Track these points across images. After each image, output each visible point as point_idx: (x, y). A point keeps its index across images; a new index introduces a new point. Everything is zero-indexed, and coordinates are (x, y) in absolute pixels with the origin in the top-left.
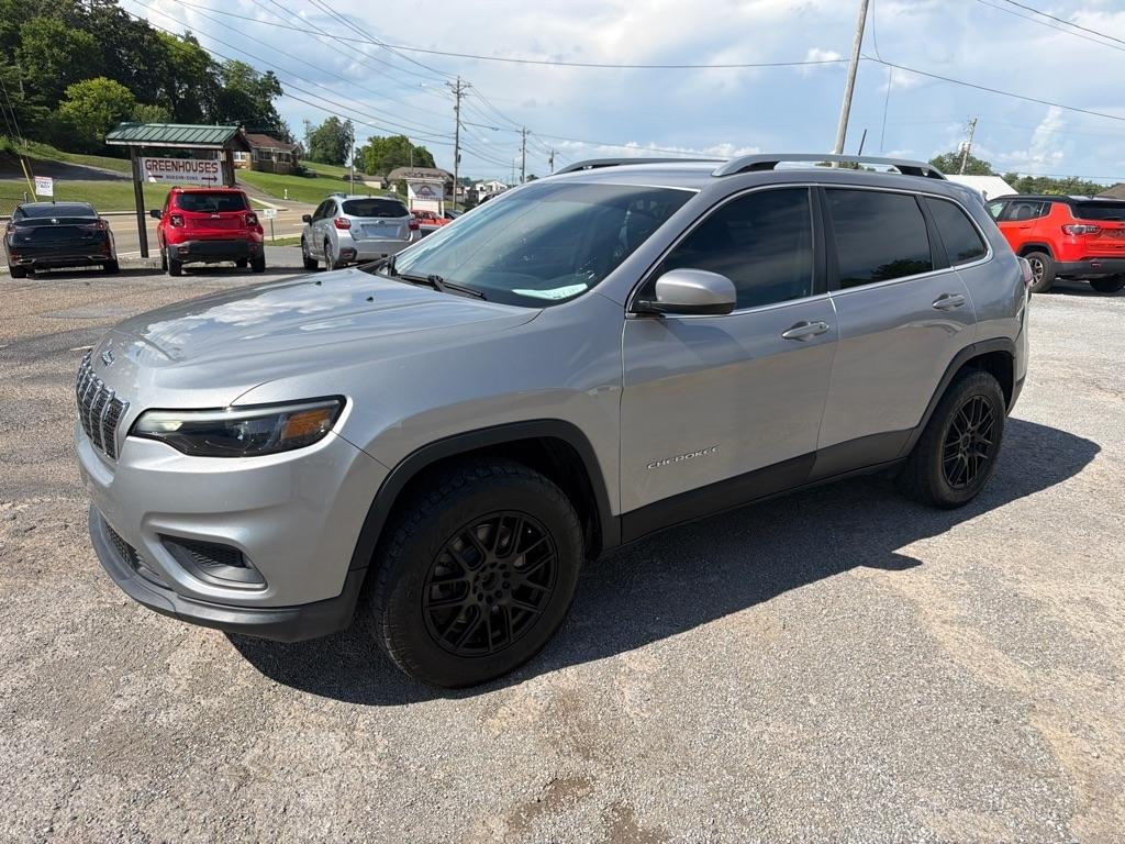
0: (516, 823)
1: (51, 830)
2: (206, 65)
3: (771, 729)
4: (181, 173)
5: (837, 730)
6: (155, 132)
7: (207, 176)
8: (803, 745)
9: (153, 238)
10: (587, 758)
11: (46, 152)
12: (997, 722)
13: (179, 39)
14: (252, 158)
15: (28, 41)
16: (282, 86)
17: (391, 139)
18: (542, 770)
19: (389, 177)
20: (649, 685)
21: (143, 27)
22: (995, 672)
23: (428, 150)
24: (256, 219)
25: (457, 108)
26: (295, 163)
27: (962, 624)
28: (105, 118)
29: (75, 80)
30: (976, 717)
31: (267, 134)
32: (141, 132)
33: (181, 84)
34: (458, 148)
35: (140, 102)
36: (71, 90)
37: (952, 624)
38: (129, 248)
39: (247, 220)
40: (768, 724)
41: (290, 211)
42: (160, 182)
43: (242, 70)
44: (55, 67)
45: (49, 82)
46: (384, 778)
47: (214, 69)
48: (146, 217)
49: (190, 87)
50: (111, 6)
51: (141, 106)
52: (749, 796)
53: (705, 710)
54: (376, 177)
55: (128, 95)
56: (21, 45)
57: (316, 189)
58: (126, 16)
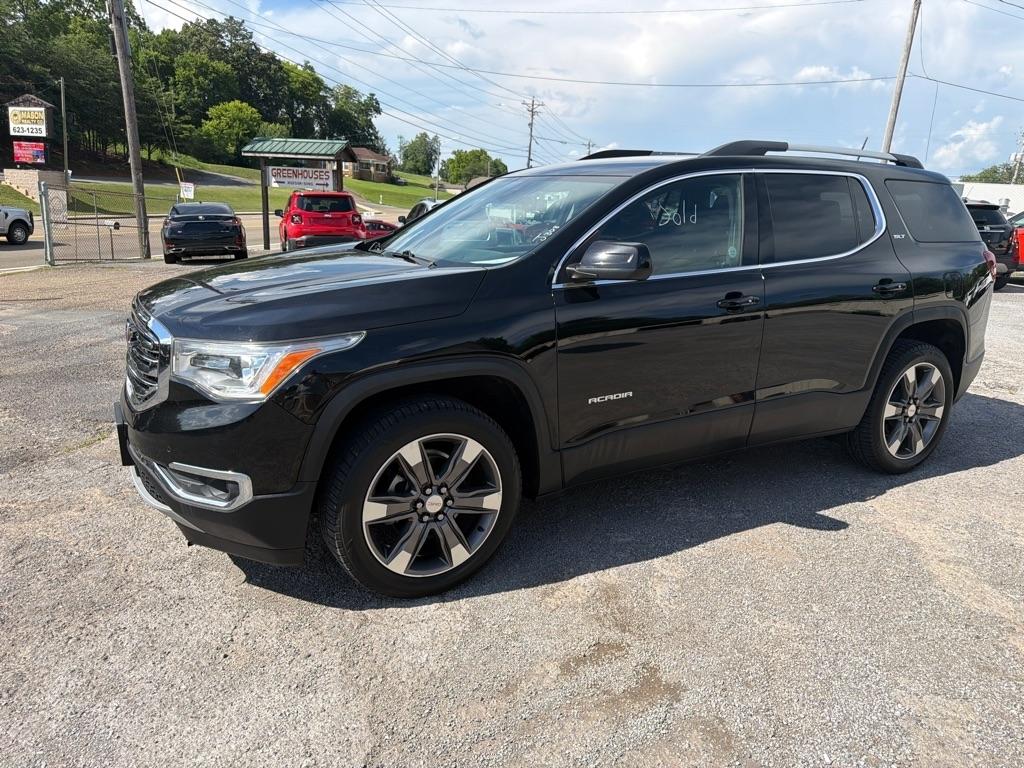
0: (566, 668)
1: (232, 640)
2: (320, 89)
3: (777, 625)
4: (300, 179)
5: (834, 631)
6: (277, 144)
7: (321, 182)
8: (804, 639)
9: (274, 233)
10: (624, 631)
11: (191, 162)
12: (978, 637)
13: (299, 68)
14: (354, 168)
15: (180, 72)
16: (382, 106)
17: (473, 152)
18: (590, 635)
19: (469, 186)
20: (677, 587)
21: (271, 59)
22: (983, 601)
23: (503, 162)
24: (361, 219)
25: (531, 125)
26: (389, 173)
27: (958, 563)
28: (237, 134)
29: (215, 102)
30: (959, 632)
31: (368, 147)
32: (263, 146)
33: (298, 105)
34: (530, 159)
35: (265, 121)
36: (212, 111)
37: (948, 562)
38: (255, 241)
39: (353, 219)
40: (775, 622)
41: (384, 214)
42: (282, 187)
43: (349, 93)
44: (199, 92)
45: (195, 105)
46: (467, 629)
47: (326, 92)
48: (270, 216)
49: (306, 108)
50: (246, 41)
51: (266, 124)
52: (754, 669)
53: (723, 607)
54: (456, 186)
55: (256, 115)
56: (174, 75)
57: (407, 196)
58: (258, 49)
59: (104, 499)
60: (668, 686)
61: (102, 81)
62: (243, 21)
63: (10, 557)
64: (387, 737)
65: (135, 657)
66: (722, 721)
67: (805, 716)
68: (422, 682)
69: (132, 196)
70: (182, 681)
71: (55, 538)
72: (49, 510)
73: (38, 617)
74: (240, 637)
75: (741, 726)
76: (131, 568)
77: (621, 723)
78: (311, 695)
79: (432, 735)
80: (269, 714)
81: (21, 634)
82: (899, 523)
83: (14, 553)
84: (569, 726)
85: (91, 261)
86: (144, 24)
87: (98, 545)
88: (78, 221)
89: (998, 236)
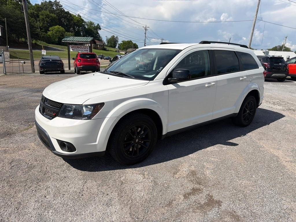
0: (186, 196)
1: (83, 190)
2: (83, 22)
3: (244, 182)
4: (79, 49)
5: (261, 183)
6: (71, 39)
7: (85, 50)
8: (253, 186)
9: (72, 65)
10: (200, 185)
11: (45, 44)
13: (76, 16)
15: (41, 16)
16: (101, 28)
17: (128, 41)
18: (190, 186)
19: (127, 51)
20: (213, 171)
21: (68, 13)
23: (136, 44)
24: (98, 61)
25: (145, 33)
26: (103, 47)
27: (291, 162)
28: (58, 35)
29: (51, 26)
31: (97, 40)
32: (68, 39)
33: (76, 27)
34: (145, 43)
35: (66, 32)
36: (50, 29)
37: (288, 162)
39: (96, 61)
40: (243, 181)
42: (74, 51)
43: (91, 23)
44: (47, 23)
45: (45, 27)
46: (153, 185)
47: (85, 23)
48: (70, 60)
49: (79, 28)
50: (60, 8)
51: (67, 32)
52: (241, 196)
53: (227, 177)
54: (123, 51)
55: (64, 30)
56: (39, 18)
57: (109, 54)
58: (64, 10)
59: (35, 146)
60: (216, 201)
61: (17, 19)
62: (59, 2)
63: (9, 165)
64: (137, 220)
65: (54, 196)
66: (235, 212)
67: (259, 209)
68: (144, 202)
69: (29, 54)
70: (70, 203)
71: (22, 159)
72: (19, 150)
73: (22, 184)
74: (85, 189)
75: (241, 213)
76: (48, 168)
77: (205, 213)
78: (111, 207)
79: (150, 219)
80: (99, 213)
81: (17, 190)
82: (271, 150)
83: (10, 163)
84: (190, 214)
85: (17, 73)
86: (30, 2)
87: (36, 161)
88: (13, 61)
89: (283, 66)
